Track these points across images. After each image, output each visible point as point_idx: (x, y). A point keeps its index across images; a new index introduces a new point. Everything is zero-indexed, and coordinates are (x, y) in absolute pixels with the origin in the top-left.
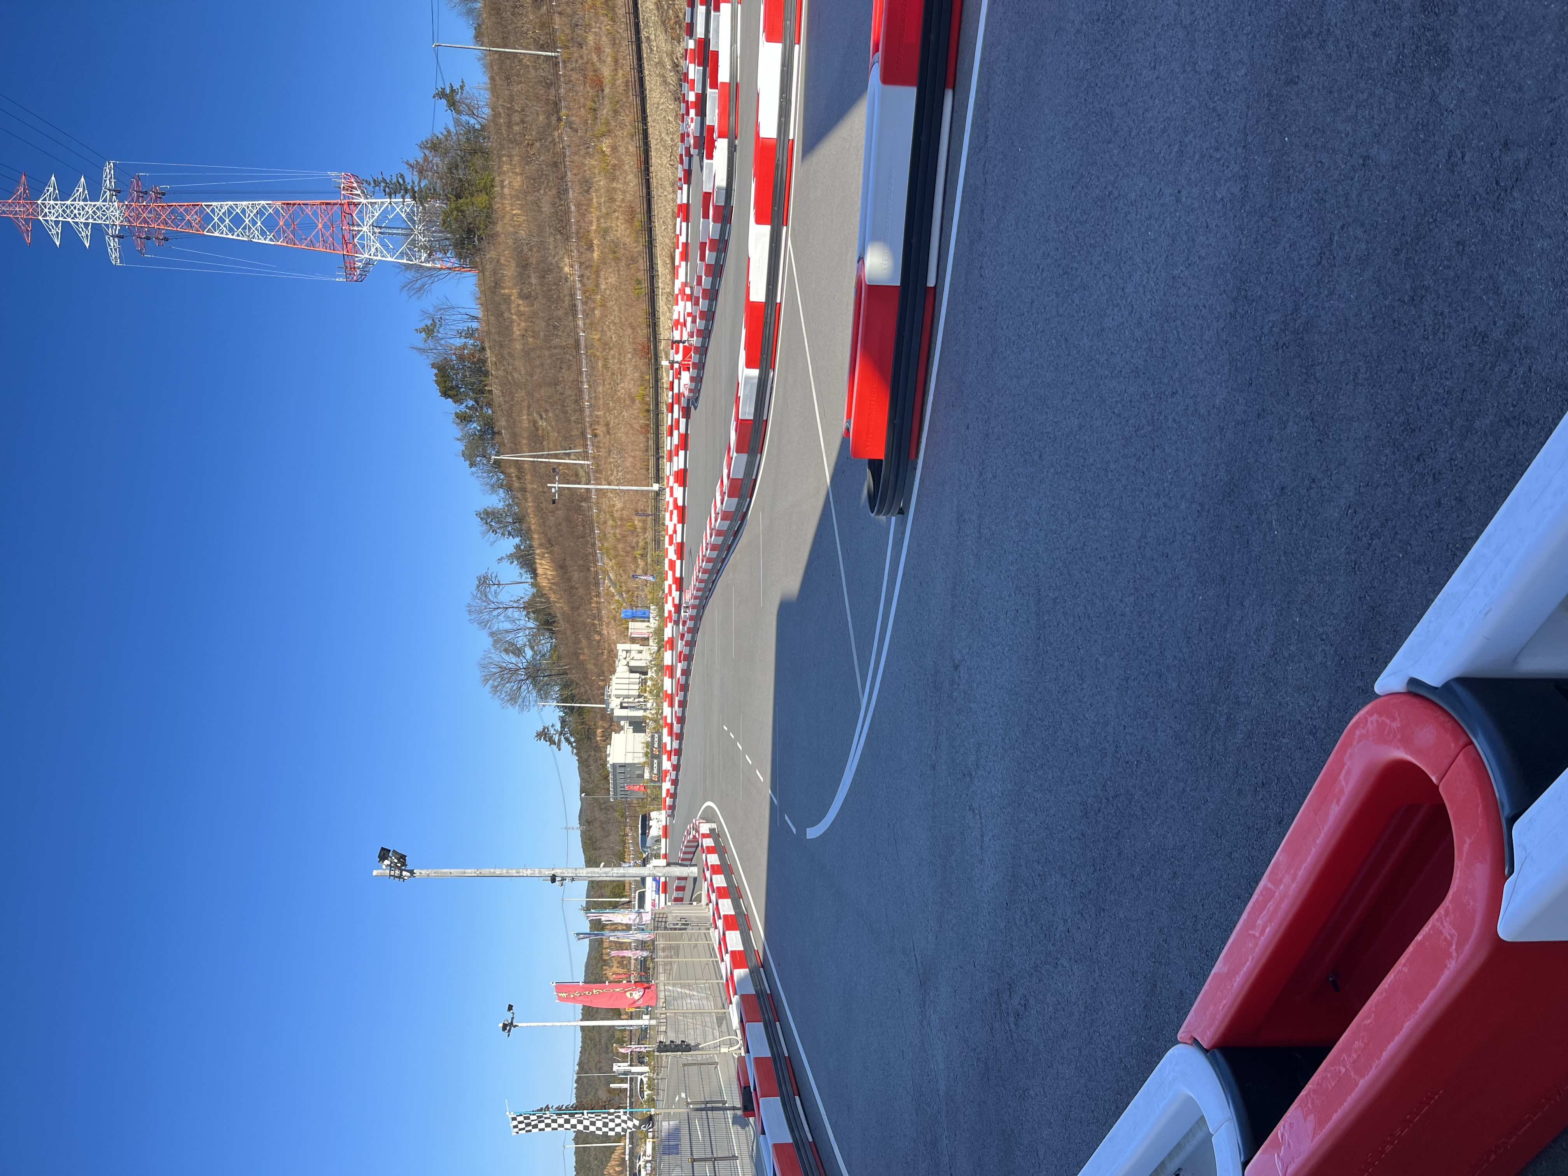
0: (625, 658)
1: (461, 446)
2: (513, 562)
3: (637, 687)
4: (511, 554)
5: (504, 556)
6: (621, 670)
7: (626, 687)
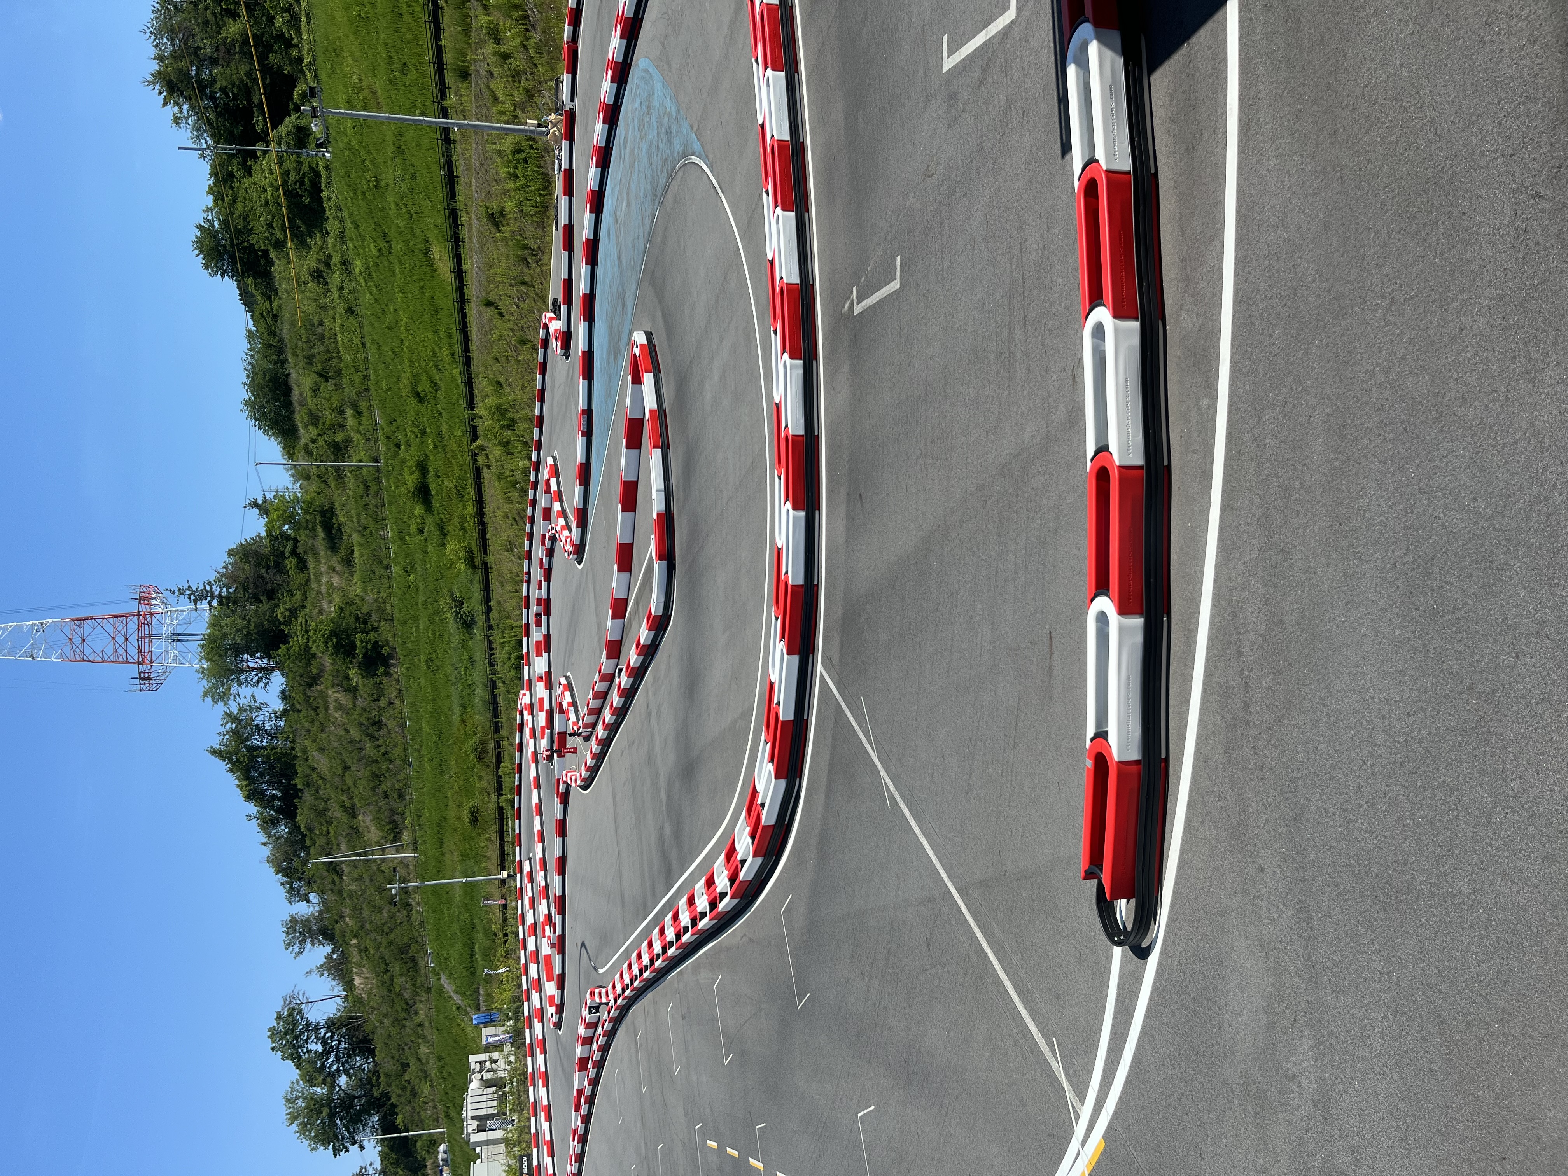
0: (480, 1072)
1: (267, 852)
2: (322, 975)
3: (495, 1103)
4: (322, 966)
5: (314, 967)
6: (474, 1085)
7: (484, 1105)
